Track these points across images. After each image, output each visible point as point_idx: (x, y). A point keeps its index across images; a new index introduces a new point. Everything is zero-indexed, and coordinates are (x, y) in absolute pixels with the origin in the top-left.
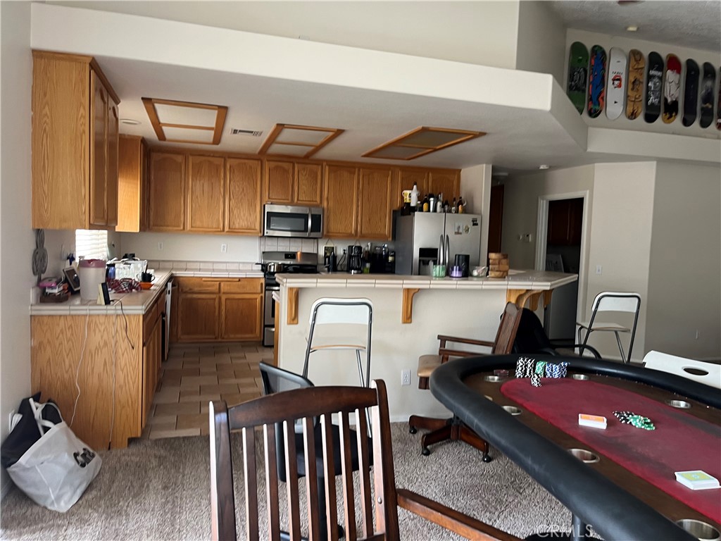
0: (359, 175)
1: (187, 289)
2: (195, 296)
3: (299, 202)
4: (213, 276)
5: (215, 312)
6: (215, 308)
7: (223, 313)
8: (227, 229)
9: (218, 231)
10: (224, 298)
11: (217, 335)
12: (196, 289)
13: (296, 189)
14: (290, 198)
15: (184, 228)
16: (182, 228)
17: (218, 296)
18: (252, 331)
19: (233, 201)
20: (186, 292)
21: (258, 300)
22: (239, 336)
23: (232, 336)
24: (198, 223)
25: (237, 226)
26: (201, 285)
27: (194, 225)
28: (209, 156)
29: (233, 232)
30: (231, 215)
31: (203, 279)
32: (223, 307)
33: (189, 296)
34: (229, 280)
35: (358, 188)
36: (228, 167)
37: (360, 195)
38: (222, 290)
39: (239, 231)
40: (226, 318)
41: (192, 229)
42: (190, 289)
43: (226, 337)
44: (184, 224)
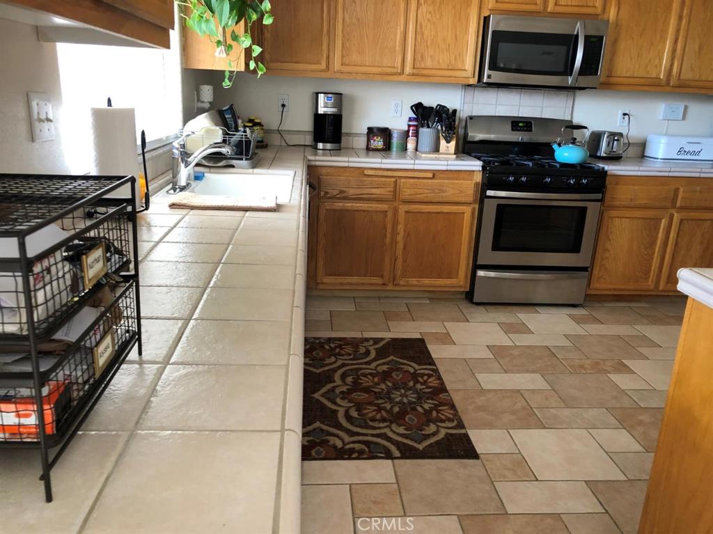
1: (335, 192)
2: (349, 205)
3: (557, 8)
4: (384, 167)
5: (385, 236)
6: (385, 228)
7: (400, 238)
9: (393, 74)
10: (403, 208)
11: (386, 279)
12: (352, 192)
15: (328, 66)
16: (323, 66)
17: (391, 205)
18: (451, 274)
19: (423, 10)
20: (333, 198)
22: (427, 281)
23: (414, 281)
24: (355, 57)
25: (429, 63)
26: (361, 185)
27: (346, 60)
29: (421, 75)
30: (419, 38)
31: (366, 172)
32: (401, 228)
33: (339, 205)
34: (413, 174)
38: (400, 196)
39: (432, 72)
40: (405, 247)
41: (344, 69)
42: (342, 192)
43: (402, 283)
44: (328, 57)
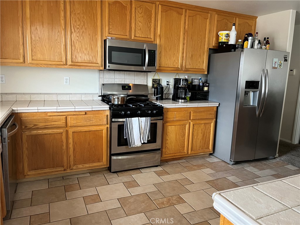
0: (185, 16)
1: (31, 126)
2: (40, 132)
3: (136, 38)
4: (58, 111)
5: (63, 145)
6: (62, 141)
7: (71, 146)
8: (69, 63)
9: (61, 65)
10: (71, 131)
11: (65, 167)
12: (41, 125)
13: (133, 25)
15: (24, 61)
16: (22, 60)
17: (65, 129)
18: (99, 160)
19: (74, 35)
20: (30, 129)
21: (104, 132)
22: (87, 165)
23: (80, 166)
24: (39, 56)
25: (79, 60)
26: (46, 121)
27: (34, 58)
29: (76, 65)
30: (73, 48)
31: (48, 114)
32: (71, 141)
33: (35, 132)
34: (75, 113)
35: (185, 28)
37: (186, 34)
38: (69, 124)
39: (81, 64)
40: (74, 150)
41: (34, 62)
42: (35, 125)
43: (74, 168)
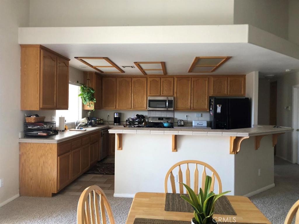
0: (191, 81)
3: (163, 95)
8: (133, 108)
9: (129, 109)
13: (162, 89)
14: (159, 93)
19: (135, 96)
24: (121, 106)
25: (137, 106)
27: (119, 107)
28: (125, 77)
29: (135, 109)
30: (134, 102)
35: (191, 87)
36: (133, 81)
37: (192, 90)
39: (138, 108)
44: (116, 106)
